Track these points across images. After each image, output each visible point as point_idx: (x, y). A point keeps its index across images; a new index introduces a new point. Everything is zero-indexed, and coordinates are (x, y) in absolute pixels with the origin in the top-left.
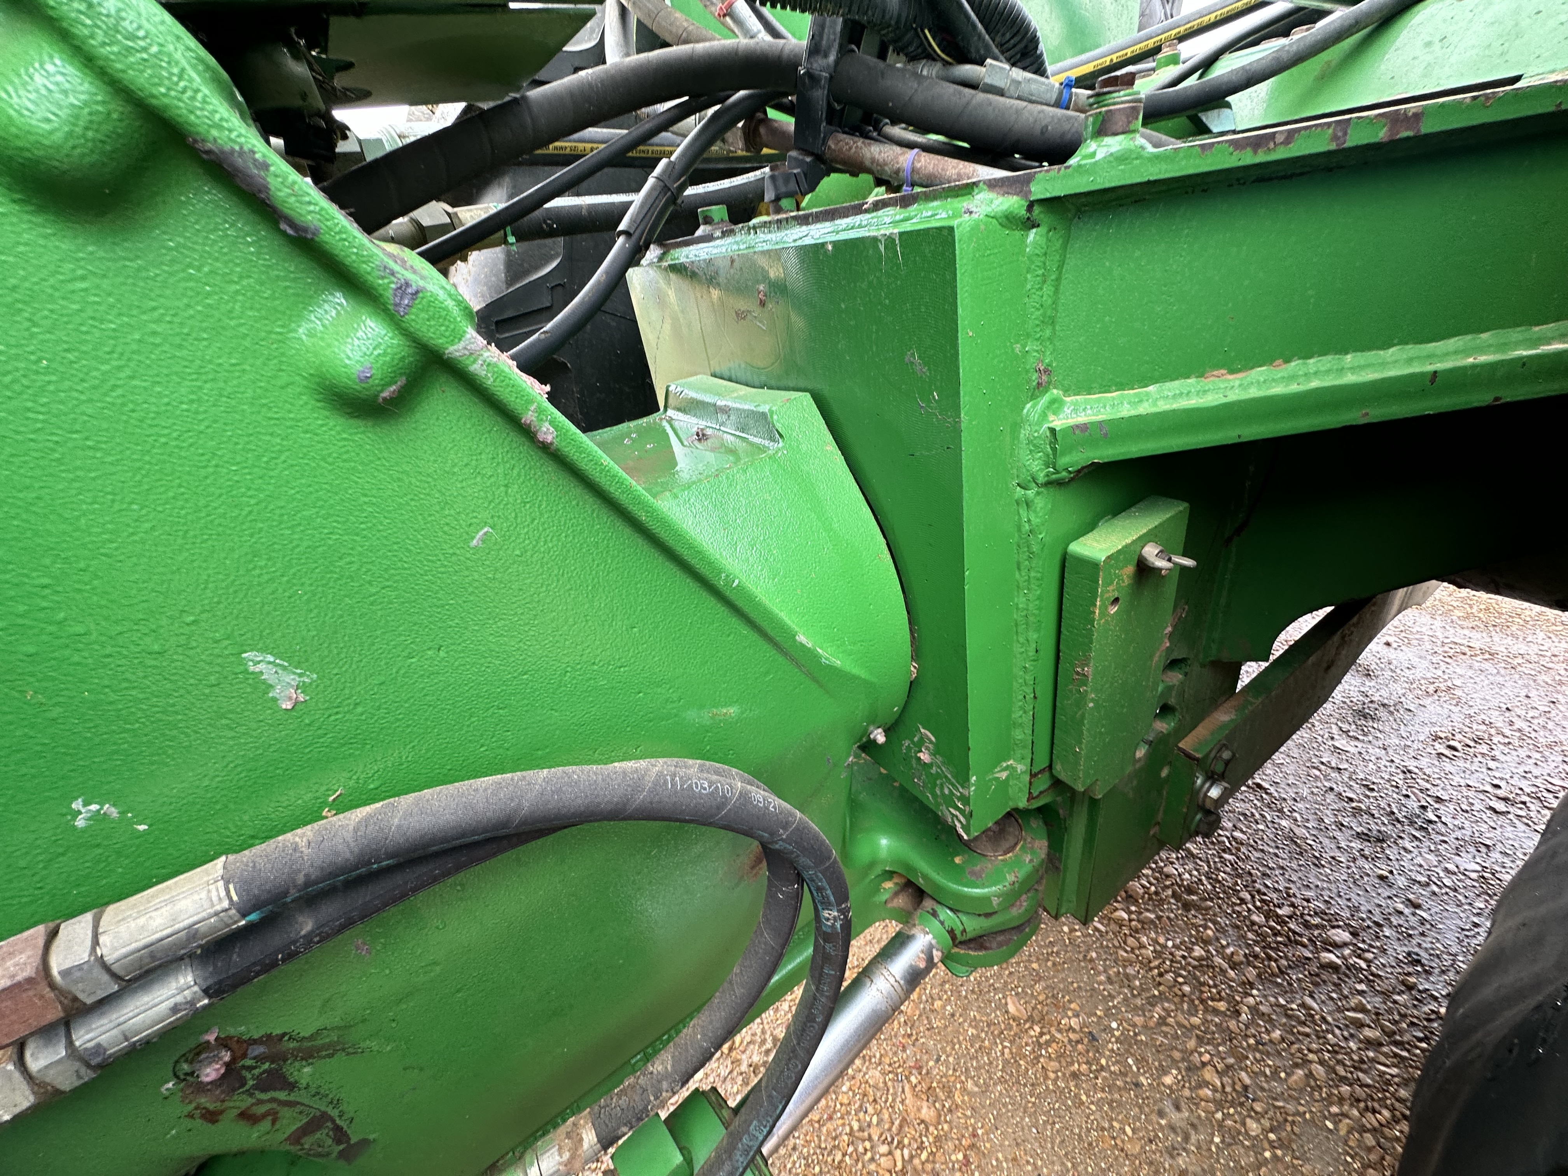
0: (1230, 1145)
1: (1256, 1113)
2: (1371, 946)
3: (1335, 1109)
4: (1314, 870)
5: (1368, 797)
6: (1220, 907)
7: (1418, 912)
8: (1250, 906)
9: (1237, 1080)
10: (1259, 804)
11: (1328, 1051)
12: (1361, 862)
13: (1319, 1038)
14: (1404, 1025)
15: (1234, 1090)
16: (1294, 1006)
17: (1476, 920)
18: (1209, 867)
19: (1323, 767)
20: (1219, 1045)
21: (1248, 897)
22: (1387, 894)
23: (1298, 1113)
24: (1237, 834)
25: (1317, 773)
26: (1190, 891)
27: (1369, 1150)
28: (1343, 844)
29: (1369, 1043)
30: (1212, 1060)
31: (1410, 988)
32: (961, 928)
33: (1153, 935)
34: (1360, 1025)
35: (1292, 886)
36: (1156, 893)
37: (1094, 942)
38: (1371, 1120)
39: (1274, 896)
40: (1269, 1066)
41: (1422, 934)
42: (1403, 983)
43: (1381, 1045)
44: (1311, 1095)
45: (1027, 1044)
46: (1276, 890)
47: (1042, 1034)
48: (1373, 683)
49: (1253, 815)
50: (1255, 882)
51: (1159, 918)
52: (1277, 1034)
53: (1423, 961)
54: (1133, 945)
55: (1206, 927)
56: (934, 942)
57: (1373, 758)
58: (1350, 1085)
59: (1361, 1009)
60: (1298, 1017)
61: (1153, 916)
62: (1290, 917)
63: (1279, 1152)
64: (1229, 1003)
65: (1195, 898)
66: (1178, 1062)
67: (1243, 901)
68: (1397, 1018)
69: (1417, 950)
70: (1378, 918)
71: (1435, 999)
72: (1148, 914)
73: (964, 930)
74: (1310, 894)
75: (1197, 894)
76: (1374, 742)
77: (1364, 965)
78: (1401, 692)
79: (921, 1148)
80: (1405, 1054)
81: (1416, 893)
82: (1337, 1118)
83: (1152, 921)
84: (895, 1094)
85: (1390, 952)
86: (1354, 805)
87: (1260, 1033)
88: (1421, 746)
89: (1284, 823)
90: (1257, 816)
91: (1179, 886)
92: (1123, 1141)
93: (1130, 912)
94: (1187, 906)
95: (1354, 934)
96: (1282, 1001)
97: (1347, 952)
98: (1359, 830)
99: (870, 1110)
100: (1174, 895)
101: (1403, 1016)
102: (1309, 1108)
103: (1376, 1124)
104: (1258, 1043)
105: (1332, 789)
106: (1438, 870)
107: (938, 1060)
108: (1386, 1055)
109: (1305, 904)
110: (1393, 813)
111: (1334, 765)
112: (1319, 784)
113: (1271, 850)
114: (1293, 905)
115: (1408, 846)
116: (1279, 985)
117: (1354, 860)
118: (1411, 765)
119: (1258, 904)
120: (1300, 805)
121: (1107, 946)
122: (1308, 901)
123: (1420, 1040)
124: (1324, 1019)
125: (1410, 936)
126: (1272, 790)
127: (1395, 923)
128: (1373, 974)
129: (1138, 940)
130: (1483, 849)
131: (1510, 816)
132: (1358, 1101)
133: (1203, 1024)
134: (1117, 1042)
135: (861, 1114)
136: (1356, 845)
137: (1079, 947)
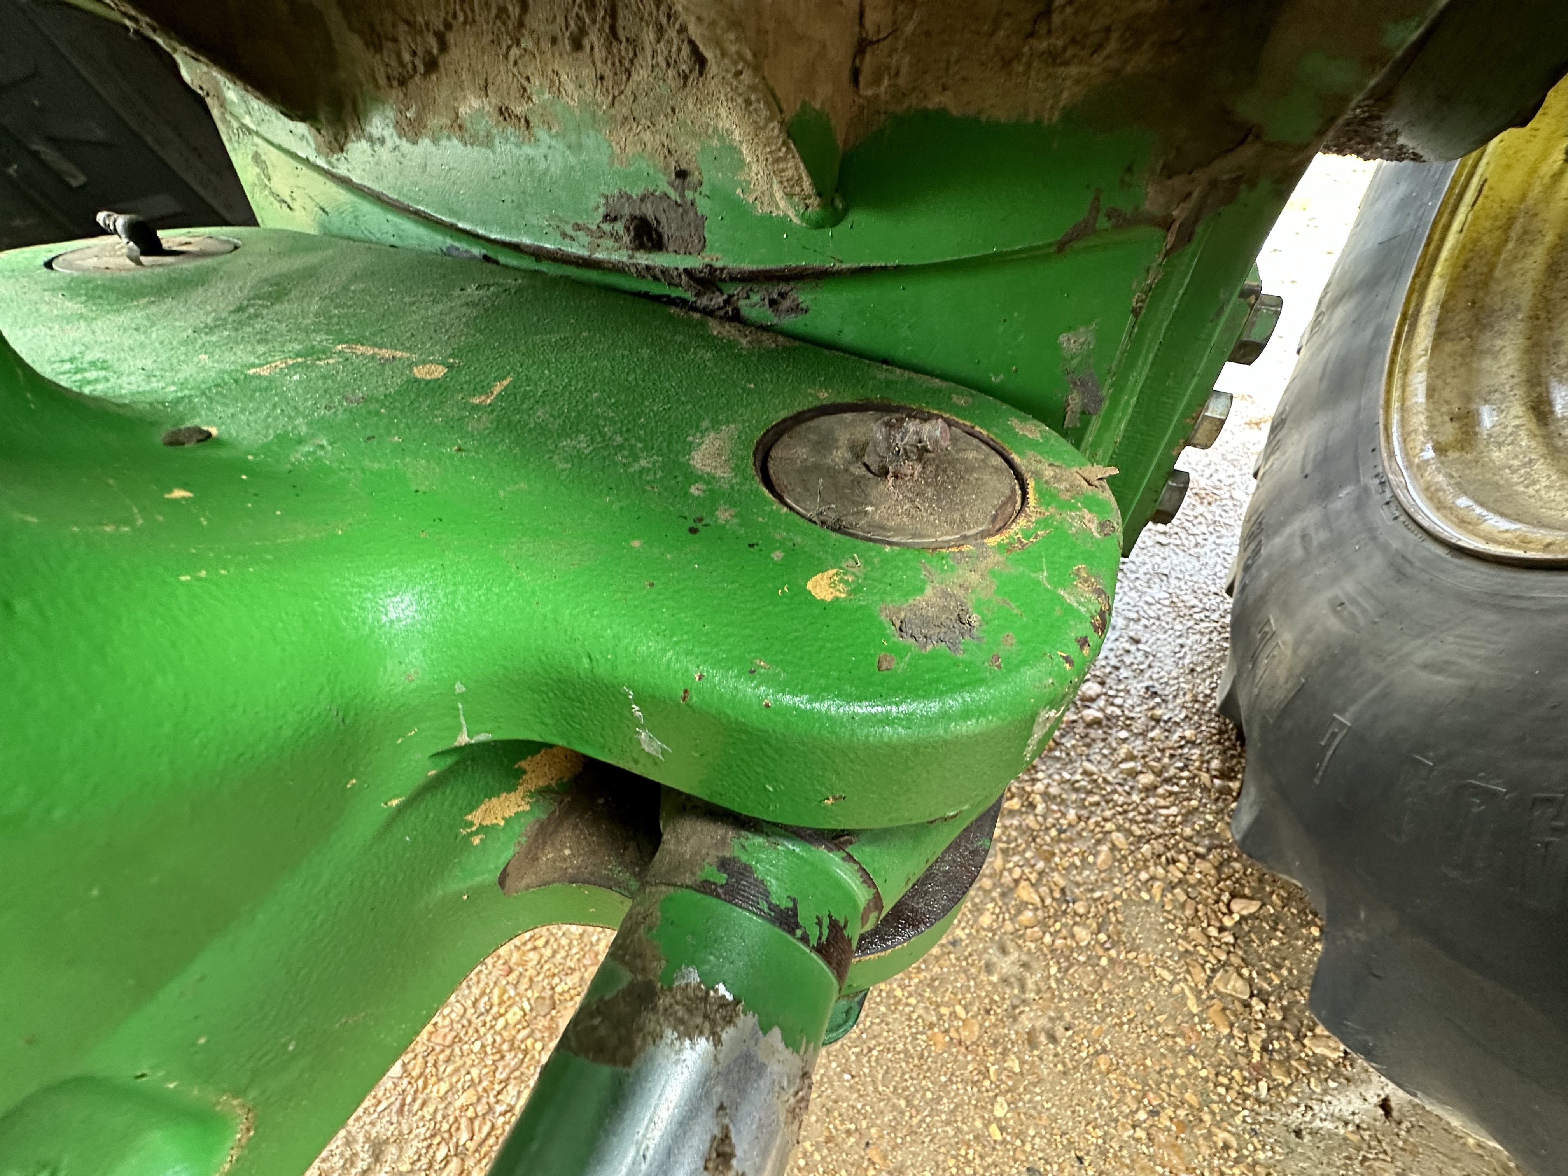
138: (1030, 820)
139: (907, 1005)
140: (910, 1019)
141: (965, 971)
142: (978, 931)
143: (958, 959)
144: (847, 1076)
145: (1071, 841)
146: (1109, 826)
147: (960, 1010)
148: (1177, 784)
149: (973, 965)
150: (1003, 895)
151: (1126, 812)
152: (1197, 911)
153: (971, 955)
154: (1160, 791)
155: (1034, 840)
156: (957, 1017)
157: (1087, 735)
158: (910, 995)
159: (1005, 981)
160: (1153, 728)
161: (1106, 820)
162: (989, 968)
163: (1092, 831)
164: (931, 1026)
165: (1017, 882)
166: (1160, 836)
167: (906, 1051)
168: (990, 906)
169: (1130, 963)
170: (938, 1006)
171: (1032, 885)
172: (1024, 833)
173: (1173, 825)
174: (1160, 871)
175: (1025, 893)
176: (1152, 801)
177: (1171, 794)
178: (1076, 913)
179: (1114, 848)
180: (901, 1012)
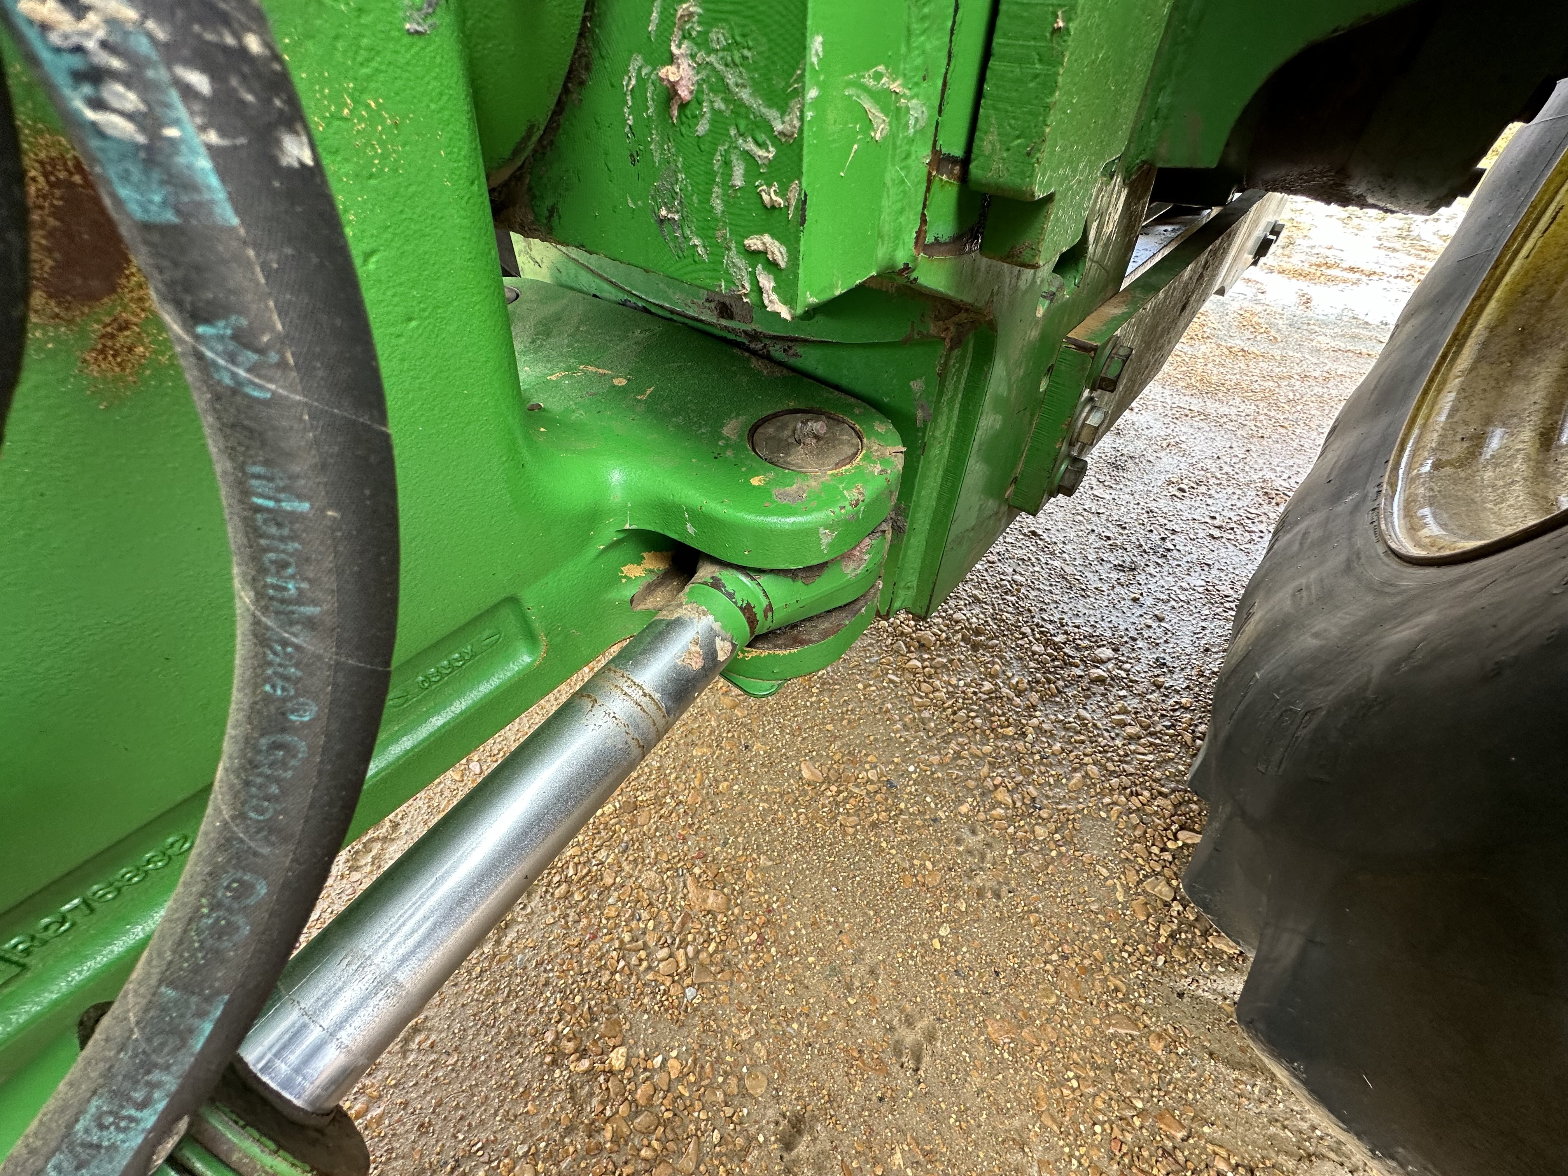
0: (1022, 853)
1: (1043, 819)
2: (1128, 657)
3: (1107, 800)
4: (1082, 601)
5: (1122, 534)
6: (1005, 644)
7: (1163, 624)
8: (1031, 638)
9: (1026, 795)
10: (1034, 549)
11: (1100, 752)
12: (1118, 589)
13: (1092, 742)
14: (1156, 718)
15: (1024, 803)
16: (1071, 720)
17: (1203, 624)
18: (994, 609)
19: (1085, 513)
20: (1009, 766)
21: (1028, 631)
22: (1138, 613)
23: (1078, 811)
24: (1017, 577)
25: (1081, 518)
26: (978, 633)
27: (1135, 827)
28: (1104, 577)
29: (1132, 738)
30: (1003, 781)
31: (1159, 687)
32: (765, 603)
33: (946, 678)
34: (1123, 724)
35: (1064, 616)
36: (947, 639)
37: (889, 694)
38: (1135, 802)
39: (1051, 627)
40: (1052, 776)
41: (1166, 642)
42: (1154, 684)
43: (1140, 738)
44: (1088, 793)
45: (824, 806)
46: (1051, 622)
47: (839, 792)
48: (1122, 441)
49: (1030, 559)
50: (1033, 617)
51: (951, 661)
52: (1057, 746)
53: (1169, 664)
54: (927, 690)
55: (994, 663)
56: (717, 626)
57: (1124, 503)
58: (1118, 777)
59: (1124, 711)
60: (1075, 728)
61: (945, 660)
62: (1064, 643)
63: (1063, 849)
64: (1017, 727)
65: (983, 638)
66: (972, 790)
67: (1024, 635)
68: (1151, 713)
69: (1162, 655)
70: (1133, 633)
71: (1177, 692)
72: (940, 659)
73: (770, 608)
74: (1078, 621)
75: (984, 634)
76: (1124, 489)
77: (1124, 674)
78: (1143, 447)
79: (708, 941)
80: (1158, 741)
81: (1162, 609)
82: (1108, 807)
83: (944, 666)
84: (675, 891)
85: (1143, 660)
86: (1111, 542)
87: (1043, 748)
88: (1159, 490)
89: (1056, 563)
90: (1034, 560)
91: (968, 630)
92: (924, 877)
93: (923, 660)
94: (975, 647)
95: (1116, 650)
96: (1061, 717)
97: (1110, 665)
98: (1116, 563)
99: (645, 915)
100: (963, 639)
101: (1155, 711)
102: (1087, 803)
103: (1140, 805)
104: (1042, 758)
105: (1093, 531)
106: (1175, 588)
107: (725, 843)
108: (1144, 746)
109: (1076, 630)
110: (1141, 546)
111: (1093, 510)
112: (1082, 528)
113: (1047, 588)
114: (1066, 633)
115: (1153, 572)
116: (1057, 703)
117: (1114, 587)
118: (1153, 505)
119: (1038, 636)
120: (1069, 547)
121: (902, 695)
122: (1078, 627)
123: (1168, 728)
124: (1095, 725)
125: (1157, 644)
126: (1045, 536)
127: (1146, 636)
128: (1131, 681)
129: (931, 684)
130: (1206, 568)
131: (1224, 540)
132: (1125, 788)
133: (994, 750)
134: (914, 784)
135: (634, 924)
136: (1114, 575)
137: (874, 701)
138: (1020, 746)
139: (889, 853)
140: (889, 863)
141: (939, 840)
142: (955, 815)
143: (935, 831)
144: (834, 889)
145: (1051, 765)
146: (1086, 760)
147: (929, 864)
148: (1160, 739)
149: (946, 837)
150: (983, 794)
151: (1106, 752)
152: (1146, 832)
153: (946, 830)
154: (1143, 741)
155: (1019, 760)
156: (925, 868)
157: (1088, 689)
158: (893, 847)
159: (970, 852)
160: (1154, 691)
161: (1085, 755)
162: (959, 841)
163: (1071, 761)
164: (904, 870)
165: (996, 787)
166: (1131, 774)
167: (881, 882)
168: (970, 800)
169: (1076, 858)
170: (913, 859)
171: (1009, 791)
172: (1013, 753)
173: (1146, 768)
174: (1123, 799)
175: (1002, 795)
176: (1133, 747)
177: (1151, 744)
178: (1040, 817)
179: (1087, 775)
180: (883, 858)
